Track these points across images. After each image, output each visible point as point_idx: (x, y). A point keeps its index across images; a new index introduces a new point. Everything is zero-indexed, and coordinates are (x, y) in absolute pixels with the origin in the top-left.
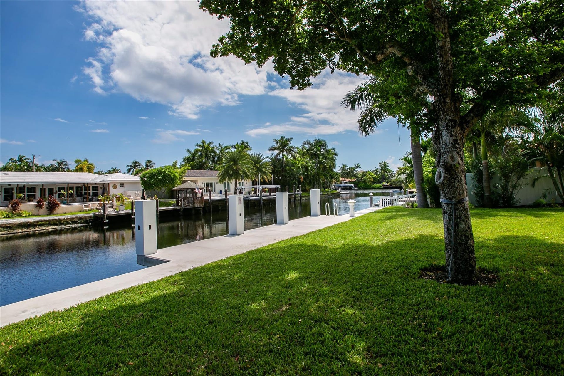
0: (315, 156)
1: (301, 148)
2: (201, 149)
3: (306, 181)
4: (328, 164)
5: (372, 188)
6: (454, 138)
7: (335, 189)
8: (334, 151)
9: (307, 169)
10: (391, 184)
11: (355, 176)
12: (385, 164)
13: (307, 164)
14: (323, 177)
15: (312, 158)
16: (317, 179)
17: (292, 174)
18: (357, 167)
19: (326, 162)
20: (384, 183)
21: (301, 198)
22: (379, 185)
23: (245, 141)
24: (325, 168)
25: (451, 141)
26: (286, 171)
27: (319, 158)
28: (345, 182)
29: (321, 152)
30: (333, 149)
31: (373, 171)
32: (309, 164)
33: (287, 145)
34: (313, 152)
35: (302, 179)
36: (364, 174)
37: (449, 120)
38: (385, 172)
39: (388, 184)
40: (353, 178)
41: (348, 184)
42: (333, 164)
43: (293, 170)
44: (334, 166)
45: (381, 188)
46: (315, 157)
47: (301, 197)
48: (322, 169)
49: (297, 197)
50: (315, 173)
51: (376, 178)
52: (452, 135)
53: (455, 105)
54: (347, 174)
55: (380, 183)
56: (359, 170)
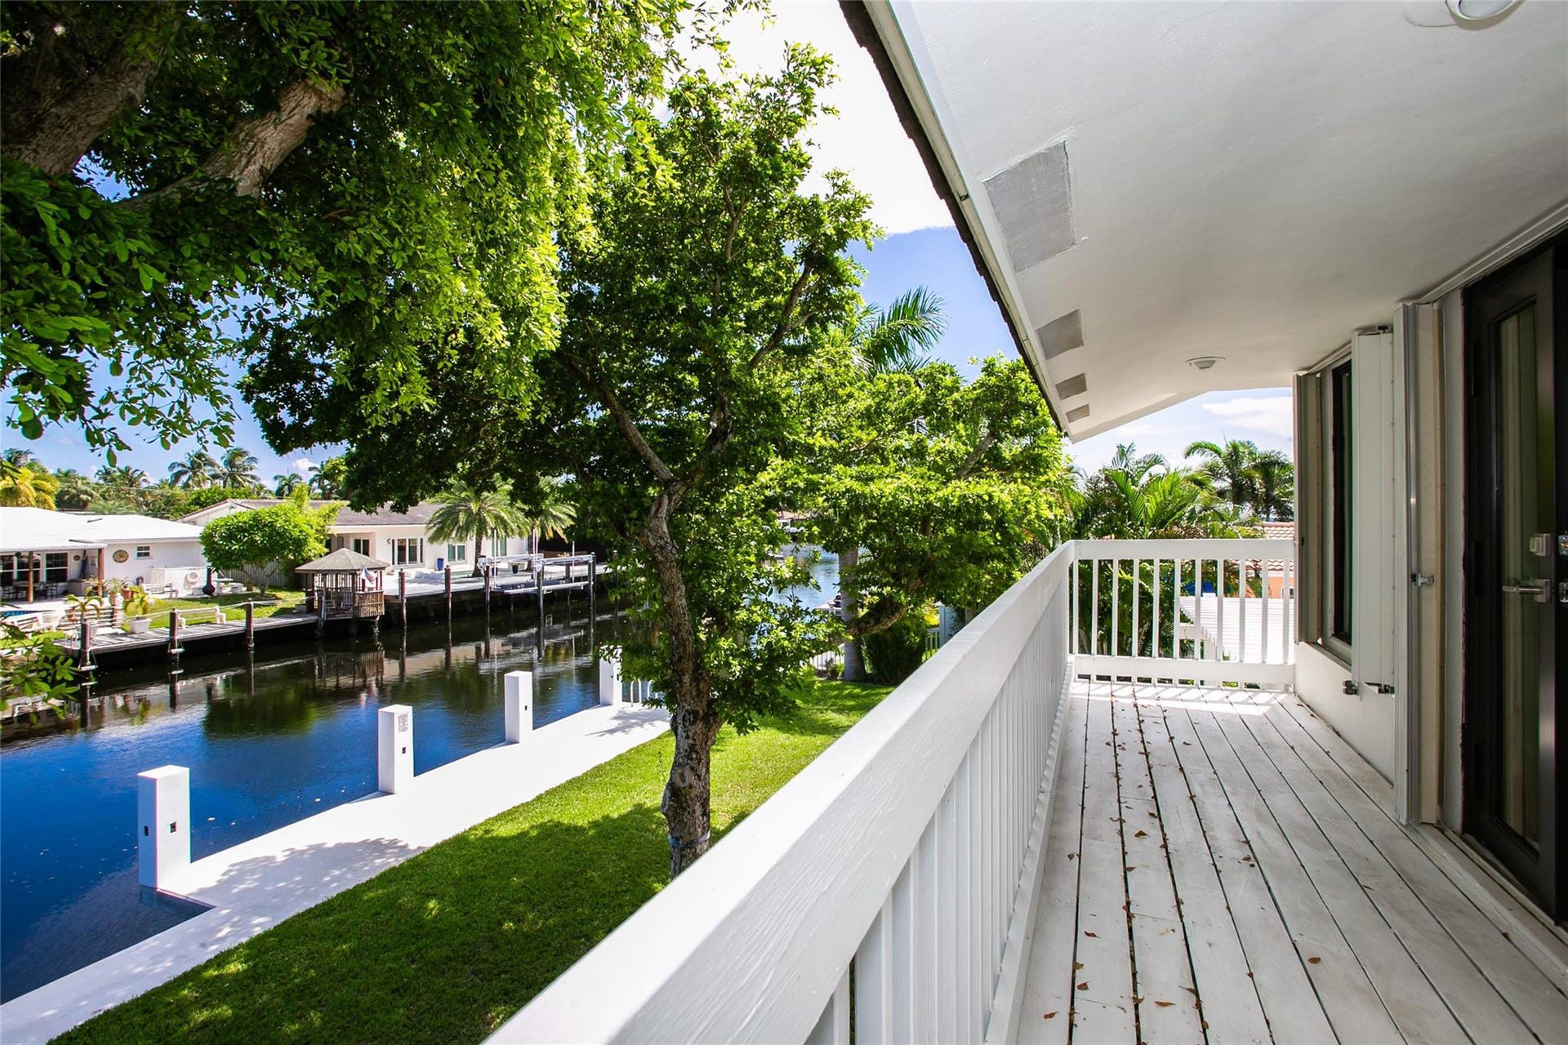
6: (691, 741)
25: (686, 747)
37: (687, 711)
52: (688, 737)
53: (698, 686)
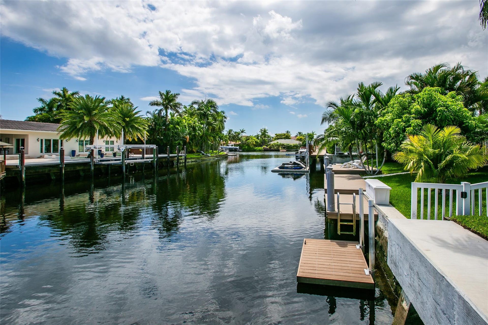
0: (203, 116)
1: (188, 107)
2: (61, 98)
3: (193, 142)
4: (217, 125)
5: (255, 151)
7: (223, 151)
8: (224, 113)
9: (194, 129)
10: (270, 148)
11: (239, 139)
12: (265, 131)
13: (194, 123)
14: (212, 138)
15: (201, 118)
16: (205, 141)
17: (176, 133)
18: (242, 132)
19: (216, 124)
20: (264, 146)
21: (186, 161)
22: (260, 148)
23: (126, 97)
24: (213, 129)
26: (169, 130)
27: (208, 119)
28: (231, 144)
29: (211, 112)
30: (222, 112)
31: (255, 136)
32: (197, 124)
33: (173, 100)
34: (202, 112)
35: (188, 140)
36: (248, 138)
38: (265, 137)
39: (268, 147)
40: (238, 141)
41: (233, 147)
42: (222, 126)
43: (177, 129)
44: (223, 128)
45: (262, 151)
46: (204, 118)
47: (186, 159)
48: (210, 131)
49: (181, 159)
50: (203, 134)
51: (258, 142)
54: (233, 138)
55: (261, 146)
56: (243, 134)
